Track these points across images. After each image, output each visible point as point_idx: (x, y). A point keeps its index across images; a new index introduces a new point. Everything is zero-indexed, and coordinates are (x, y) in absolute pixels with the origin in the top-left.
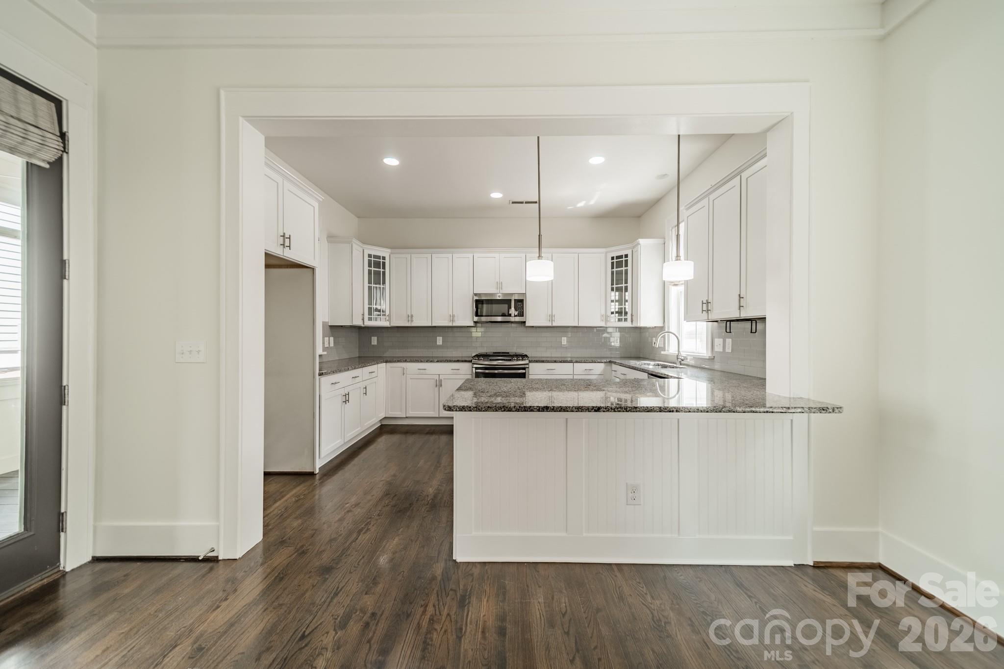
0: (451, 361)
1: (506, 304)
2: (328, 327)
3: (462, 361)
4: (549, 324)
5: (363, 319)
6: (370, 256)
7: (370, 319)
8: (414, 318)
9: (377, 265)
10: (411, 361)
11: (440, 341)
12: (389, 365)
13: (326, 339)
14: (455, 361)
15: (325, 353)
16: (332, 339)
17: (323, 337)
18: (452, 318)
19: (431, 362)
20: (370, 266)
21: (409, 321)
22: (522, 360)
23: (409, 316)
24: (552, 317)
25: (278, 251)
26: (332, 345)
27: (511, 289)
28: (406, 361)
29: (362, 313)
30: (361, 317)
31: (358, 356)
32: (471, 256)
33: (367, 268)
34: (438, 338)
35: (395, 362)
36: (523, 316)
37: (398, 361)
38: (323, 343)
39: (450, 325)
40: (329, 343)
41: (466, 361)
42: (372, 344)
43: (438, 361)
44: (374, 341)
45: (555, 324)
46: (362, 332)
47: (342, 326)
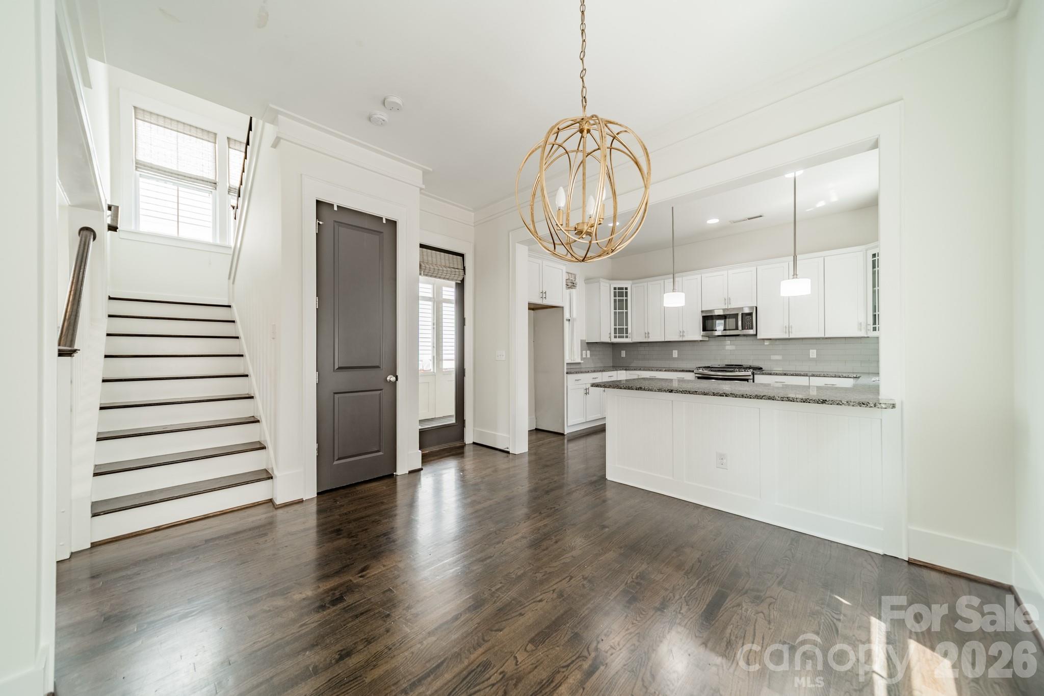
0: (676, 371)
1: (734, 318)
2: (586, 344)
3: (687, 371)
4: (787, 336)
5: (610, 337)
6: (615, 289)
7: (615, 337)
8: (650, 335)
9: (621, 295)
10: (644, 370)
11: (675, 354)
12: (628, 372)
13: (584, 352)
14: (680, 371)
15: (583, 362)
16: (588, 352)
17: (582, 351)
18: (682, 333)
19: (660, 371)
20: (615, 296)
21: (646, 337)
22: (745, 371)
23: (646, 333)
24: (789, 329)
25: (538, 301)
26: (589, 356)
27: (742, 303)
28: (640, 370)
29: (609, 332)
30: (608, 336)
31: (612, 365)
32: (699, 277)
33: (613, 298)
34: (674, 351)
35: (632, 370)
36: (752, 329)
37: (635, 370)
38: (582, 355)
39: (681, 339)
40: (586, 355)
41: (690, 371)
42: (622, 356)
43: (665, 371)
44: (623, 354)
45: (792, 336)
46: (614, 347)
47: (597, 343)
